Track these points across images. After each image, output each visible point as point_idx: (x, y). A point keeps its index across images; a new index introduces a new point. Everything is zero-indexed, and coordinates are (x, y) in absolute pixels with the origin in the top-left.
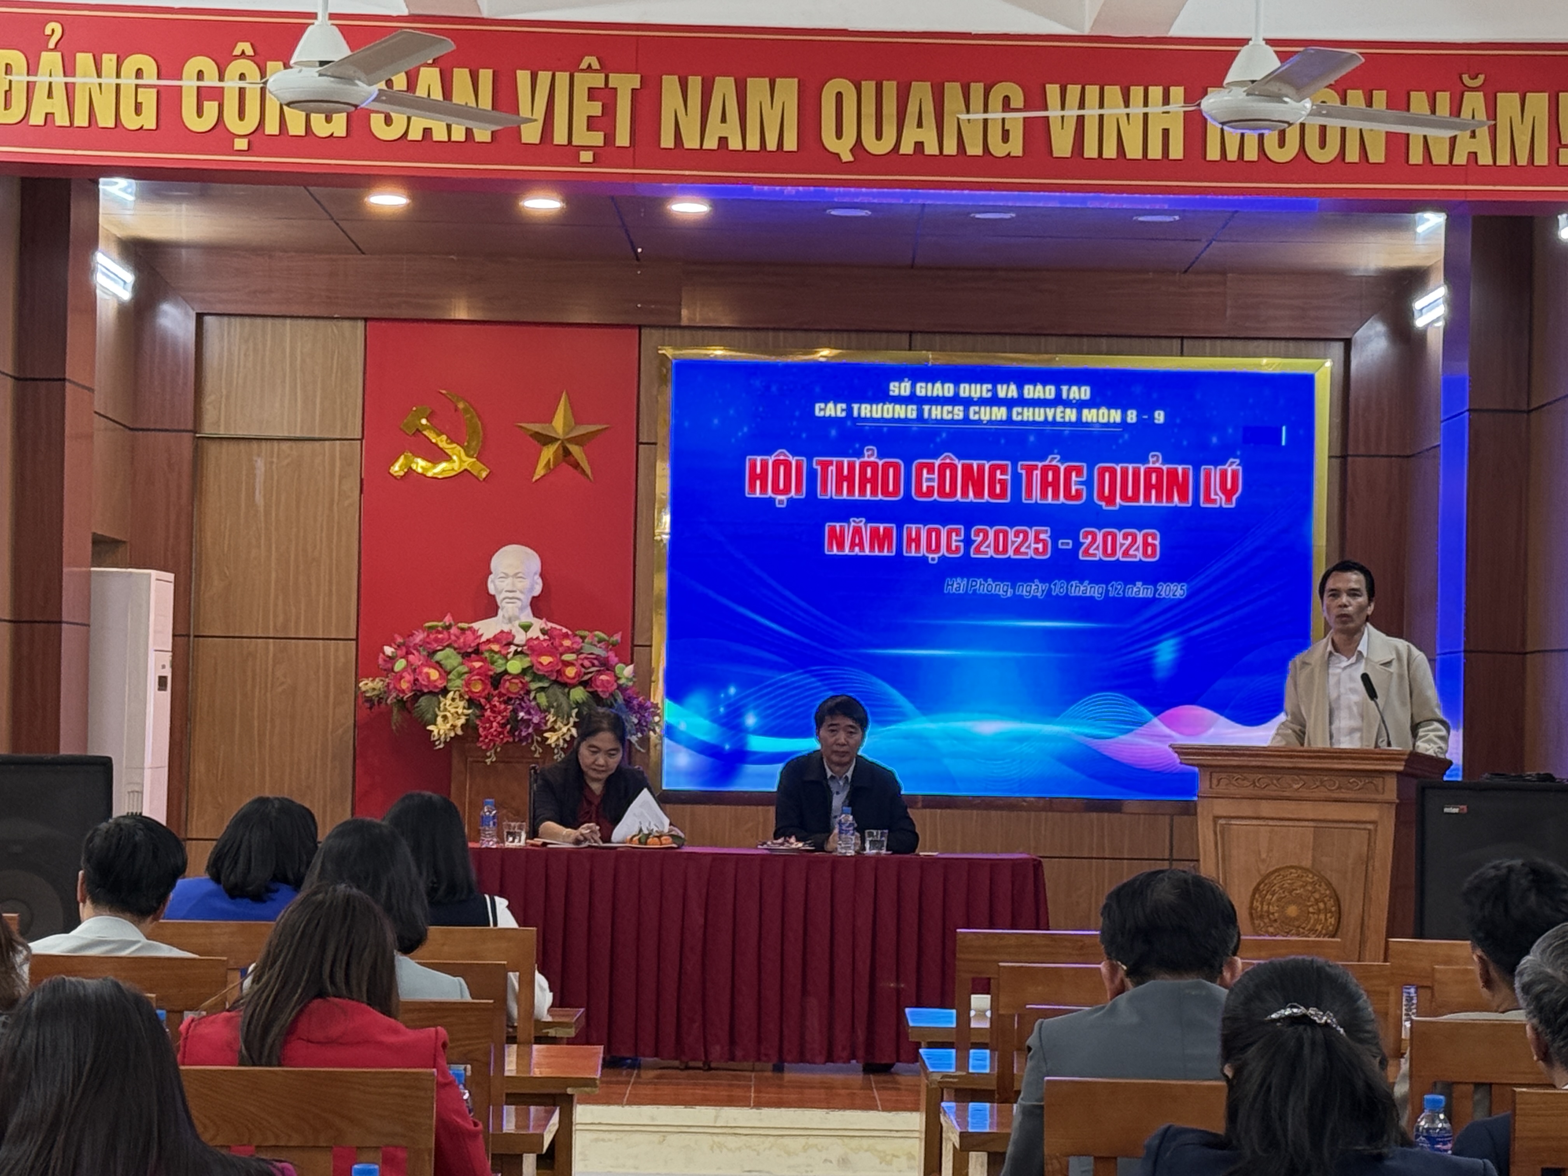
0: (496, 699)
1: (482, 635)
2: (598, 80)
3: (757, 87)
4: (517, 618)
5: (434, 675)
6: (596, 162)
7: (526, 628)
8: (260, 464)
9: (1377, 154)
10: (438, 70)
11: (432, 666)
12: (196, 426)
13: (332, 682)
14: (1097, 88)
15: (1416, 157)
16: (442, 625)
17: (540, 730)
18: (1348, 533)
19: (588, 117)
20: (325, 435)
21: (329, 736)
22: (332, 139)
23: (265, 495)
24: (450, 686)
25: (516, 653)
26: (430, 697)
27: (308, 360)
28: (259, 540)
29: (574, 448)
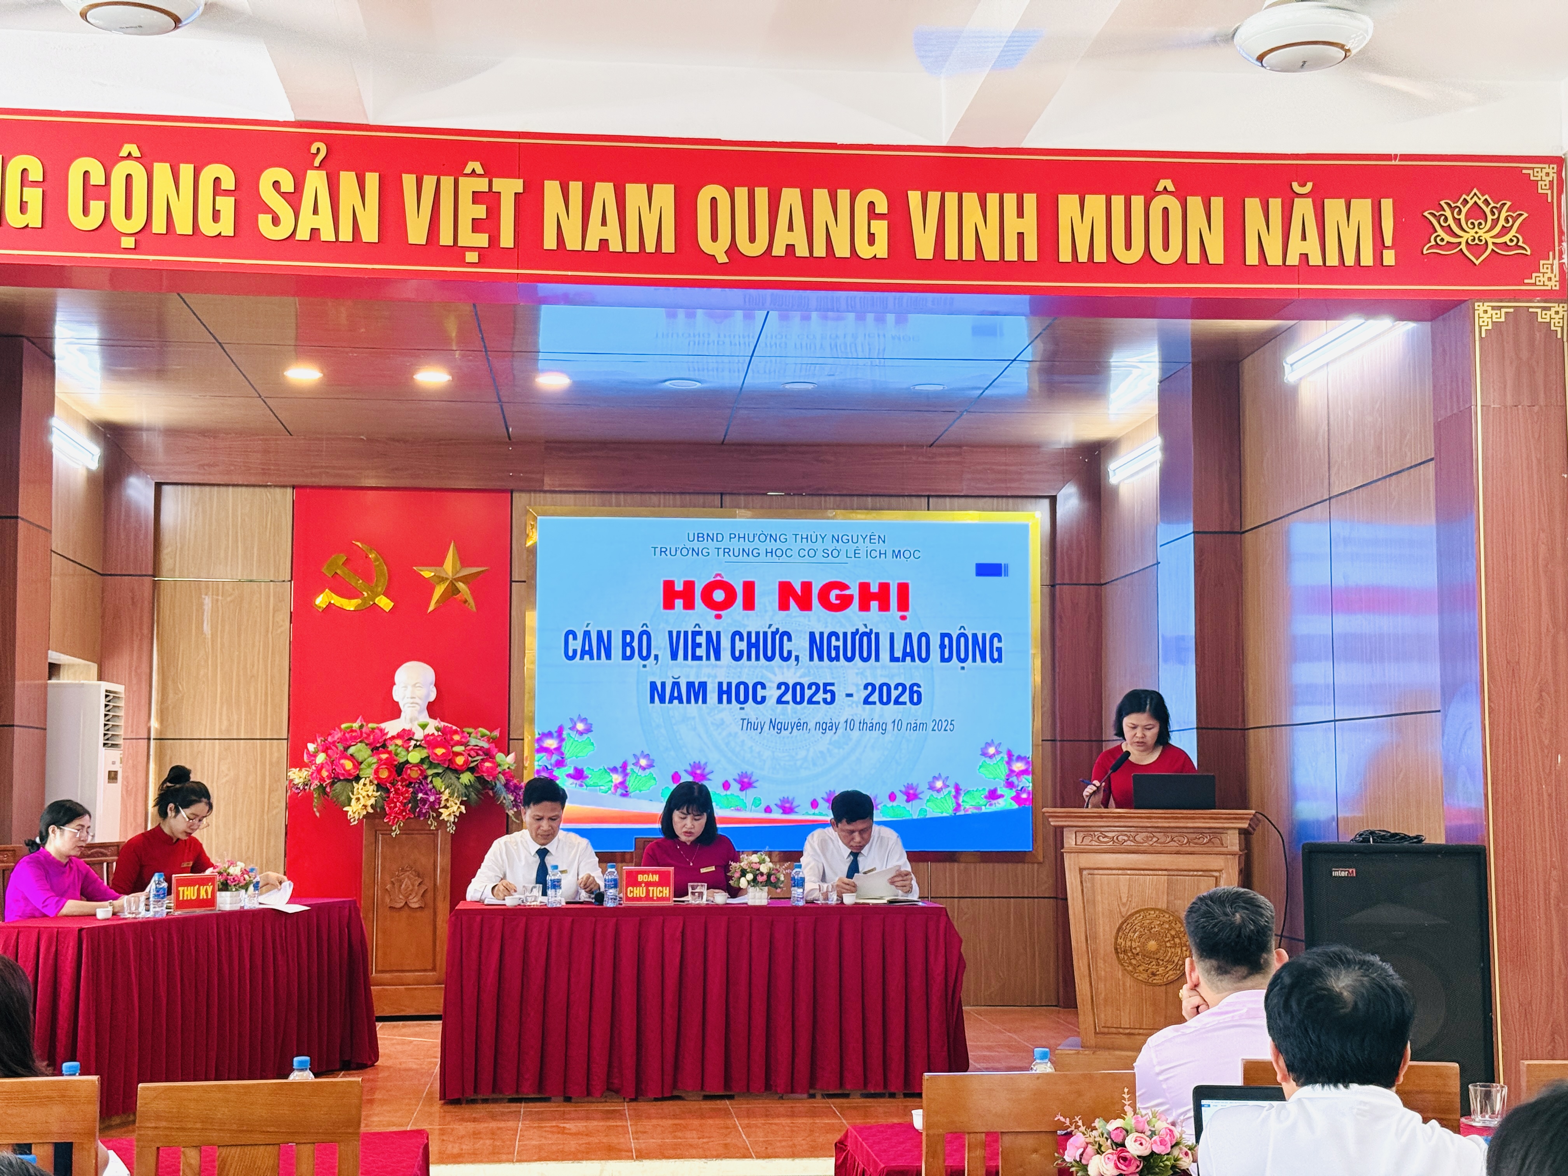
0: (399, 783)
1: (387, 733)
2: (482, 185)
4: (417, 719)
5: (349, 765)
6: (481, 263)
7: (424, 727)
8: (207, 601)
9: (1216, 256)
10: (324, 172)
11: (346, 758)
12: (156, 571)
13: (267, 773)
14: (956, 194)
15: (1252, 258)
16: (356, 725)
17: (435, 807)
18: (1058, 644)
19: (473, 219)
20: (262, 578)
21: (266, 817)
22: (220, 238)
23: (212, 625)
24: (362, 774)
25: (415, 746)
26: (344, 783)
27: (247, 519)
28: (206, 661)
29: (461, 586)
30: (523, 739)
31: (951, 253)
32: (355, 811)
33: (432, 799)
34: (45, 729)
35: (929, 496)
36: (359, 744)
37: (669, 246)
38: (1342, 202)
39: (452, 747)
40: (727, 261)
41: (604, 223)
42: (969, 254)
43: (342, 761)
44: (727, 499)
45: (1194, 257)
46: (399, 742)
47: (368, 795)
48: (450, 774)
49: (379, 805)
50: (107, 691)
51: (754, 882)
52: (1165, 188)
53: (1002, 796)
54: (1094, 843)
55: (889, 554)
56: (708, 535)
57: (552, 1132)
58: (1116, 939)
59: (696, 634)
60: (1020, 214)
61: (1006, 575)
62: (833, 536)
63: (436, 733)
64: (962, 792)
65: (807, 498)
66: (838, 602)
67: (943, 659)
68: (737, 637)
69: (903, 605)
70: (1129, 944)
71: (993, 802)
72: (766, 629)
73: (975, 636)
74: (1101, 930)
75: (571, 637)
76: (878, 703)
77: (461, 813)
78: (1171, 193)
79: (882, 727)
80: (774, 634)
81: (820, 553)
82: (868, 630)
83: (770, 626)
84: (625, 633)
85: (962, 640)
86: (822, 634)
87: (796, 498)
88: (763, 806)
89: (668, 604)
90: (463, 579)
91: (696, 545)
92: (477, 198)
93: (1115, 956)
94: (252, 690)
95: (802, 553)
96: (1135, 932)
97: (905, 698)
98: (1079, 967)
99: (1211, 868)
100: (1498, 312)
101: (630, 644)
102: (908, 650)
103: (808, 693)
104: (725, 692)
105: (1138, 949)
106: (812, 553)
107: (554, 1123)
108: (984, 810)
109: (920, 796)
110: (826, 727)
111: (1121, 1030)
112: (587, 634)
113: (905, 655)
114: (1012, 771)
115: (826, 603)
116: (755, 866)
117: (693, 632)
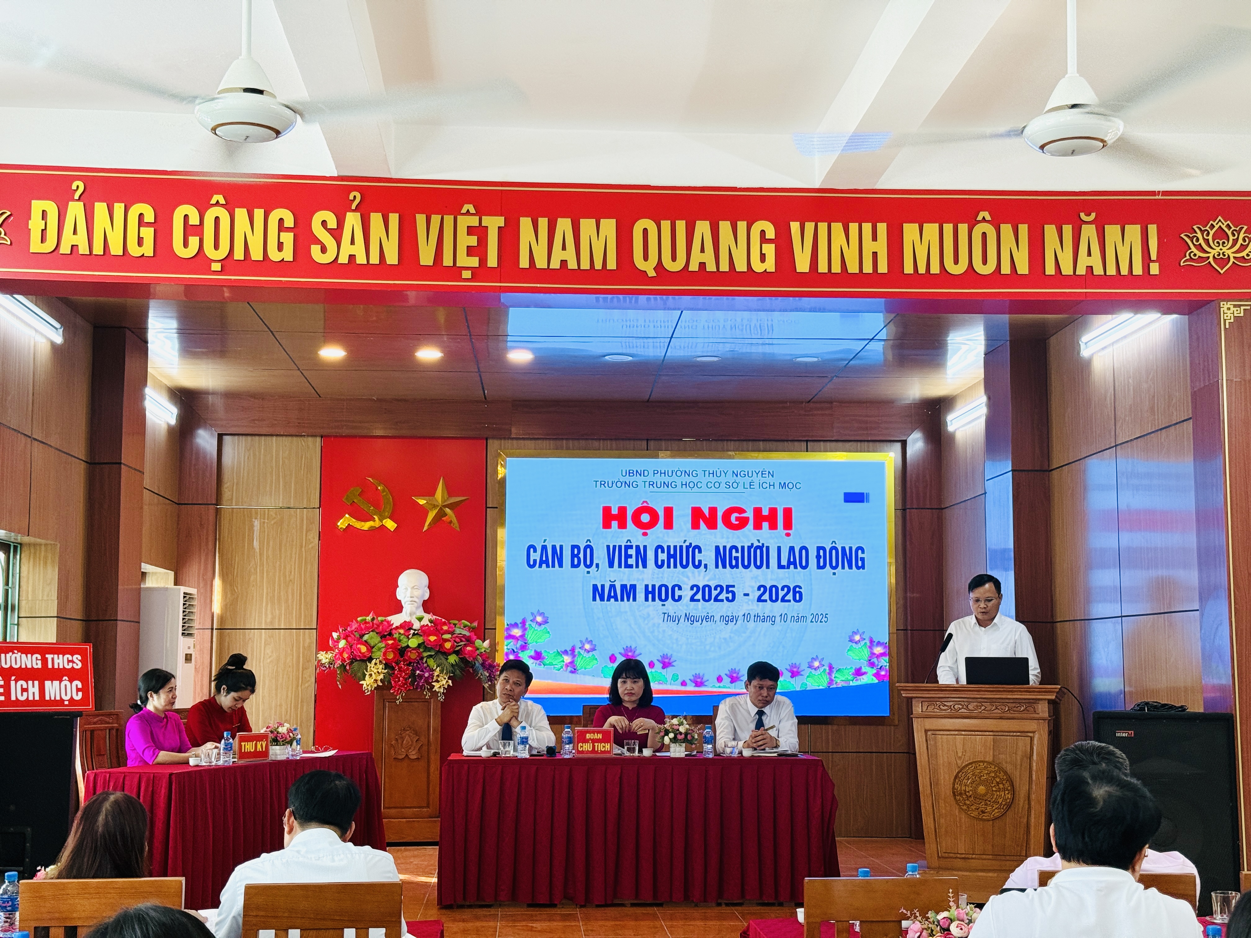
0: (402, 663)
1: (393, 624)
2: (474, 221)
4: (415, 613)
5: (364, 649)
6: (473, 278)
7: (420, 619)
8: (257, 523)
9: (1023, 268)
10: (359, 214)
11: (362, 643)
12: (218, 501)
13: (301, 655)
14: (826, 224)
15: (1050, 270)
16: (369, 618)
17: (429, 681)
18: (908, 554)
19: (467, 246)
20: (297, 506)
21: (300, 688)
22: (282, 263)
23: (260, 541)
24: (374, 656)
25: (414, 634)
26: (360, 663)
27: (286, 461)
28: (256, 569)
29: (448, 510)
30: (495, 629)
31: (823, 268)
32: (368, 684)
33: (427, 675)
34: (139, 622)
35: (807, 441)
36: (371, 633)
37: (612, 265)
38: (1118, 227)
39: (442, 635)
40: (655, 275)
41: (564, 248)
42: (836, 268)
43: (359, 646)
44: (652, 443)
45: (1006, 269)
46: (402, 631)
47: (378, 672)
48: (441, 656)
49: (387, 679)
50: (184, 593)
51: (674, 740)
52: (984, 218)
53: (865, 673)
54: (936, 710)
55: (777, 485)
56: (637, 471)
57: (523, 929)
58: (954, 784)
59: (628, 547)
60: (875, 238)
61: (868, 501)
62: (733, 472)
63: (430, 625)
64: (834, 670)
65: (713, 443)
66: (737, 523)
67: (819, 567)
68: (660, 550)
69: (788, 525)
70: (963, 788)
71: (858, 678)
72: (682, 544)
73: (843, 549)
74: (942, 778)
75: (532, 550)
76: (768, 600)
77: (449, 685)
78: (988, 222)
79: (771, 619)
80: (688, 548)
81: (723, 485)
82: (760, 545)
83: (685, 541)
84: (573, 547)
85: (834, 552)
86: (725, 547)
87: (705, 442)
88: (680, 681)
89: (607, 525)
90: (450, 506)
91: (628, 479)
92: (471, 231)
93: (952, 798)
94: (290, 591)
95: (709, 485)
96: (968, 779)
97: (790, 597)
98: (925, 806)
99: (1026, 730)
100: (1239, 309)
101: (577, 556)
102: (792, 560)
103: (714, 593)
104: (650, 592)
105: (971, 792)
106: (717, 485)
107: (524, 923)
108: (852, 684)
109: (802, 673)
110: (729, 620)
111: (959, 856)
112: (544, 548)
113: (789, 563)
114: (873, 654)
115: (728, 524)
116: (676, 727)
117: (625, 546)
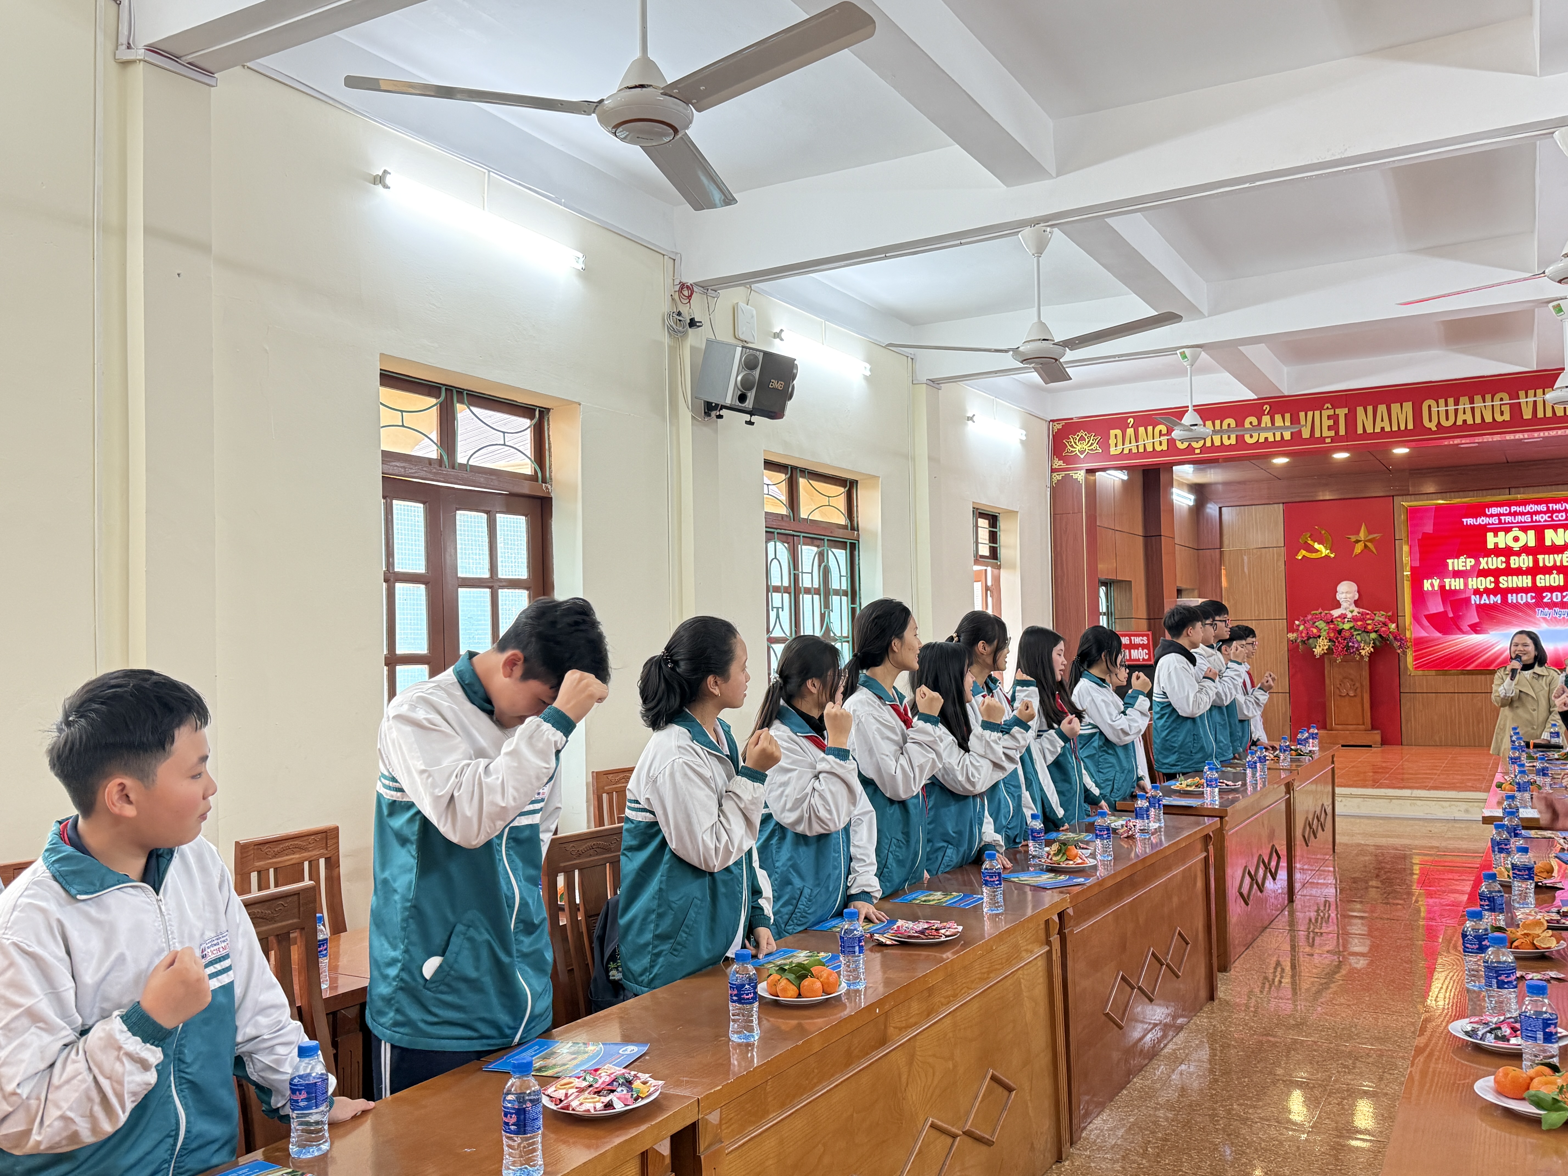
0: (1340, 639)
1: (1334, 616)
2: (1331, 412)
3: (1395, 407)
4: (1348, 608)
5: (1315, 631)
6: (1332, 442)
7: (1352, 612)
8: (1246, 558)
10: (1269, 416)
11: (1314, 627)
12: (1221, 546)
13: (1279, 632)
16: (1318, 612)
17: (1358, 649)
19: (1328, 426)
20: (1271, 546)
21: (1279, 654)
22: (1231, 445)
23: (1248, 569)
24: (1321, 635)
26: (1313, 639)
27: (1262, 520)
29: (1368, 544)
31: (1540, 414)
32: (1319, 651)
33: (1356, 645)
36: (1320, 621)
37: (1410, 426)
39: (1366, 621)
40: (1436, 429)
41: (1382, 420)
42: (1549, 414)
43: (1312, 629)
44: (1513, 490)
47: (1325, 644)
48: (1365, 634)
49: (1330, 648)
77: (1371, 652)
90: (1370, 541)
94: (1269, 597)
